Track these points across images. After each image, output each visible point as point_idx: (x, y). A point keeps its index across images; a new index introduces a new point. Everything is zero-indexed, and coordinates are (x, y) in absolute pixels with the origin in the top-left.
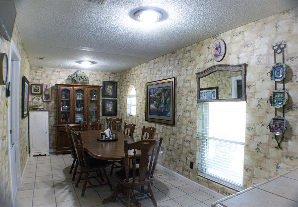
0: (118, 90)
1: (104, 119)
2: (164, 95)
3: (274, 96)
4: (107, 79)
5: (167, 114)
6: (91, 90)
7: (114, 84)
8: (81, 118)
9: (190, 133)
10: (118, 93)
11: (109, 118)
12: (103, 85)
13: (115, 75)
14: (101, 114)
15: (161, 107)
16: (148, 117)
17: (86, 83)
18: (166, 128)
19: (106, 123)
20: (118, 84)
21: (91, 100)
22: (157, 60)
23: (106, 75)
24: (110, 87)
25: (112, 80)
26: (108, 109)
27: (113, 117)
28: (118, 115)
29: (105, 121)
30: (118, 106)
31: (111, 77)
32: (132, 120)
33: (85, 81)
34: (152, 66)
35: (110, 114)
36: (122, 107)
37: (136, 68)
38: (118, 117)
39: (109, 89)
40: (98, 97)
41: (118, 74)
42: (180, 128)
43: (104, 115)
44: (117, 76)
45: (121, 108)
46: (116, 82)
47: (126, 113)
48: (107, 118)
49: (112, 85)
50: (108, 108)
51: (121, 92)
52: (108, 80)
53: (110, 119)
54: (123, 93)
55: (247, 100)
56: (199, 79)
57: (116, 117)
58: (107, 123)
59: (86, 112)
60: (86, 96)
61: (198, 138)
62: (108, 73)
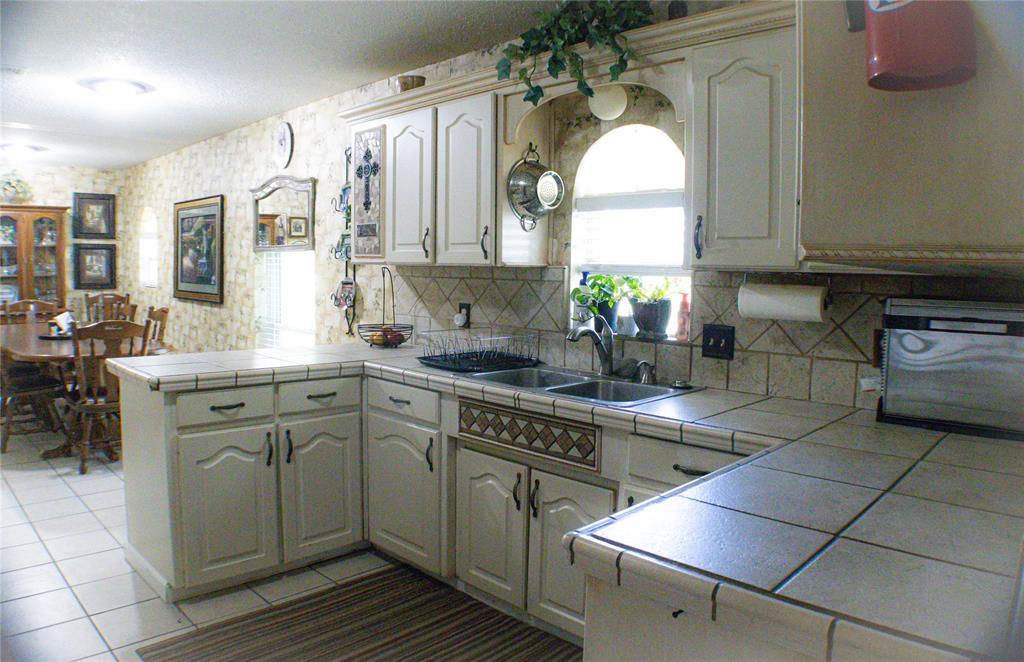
0: (120, 217)
1: (81, 299)
2: (206, 236)
3: (343, 241)
4: (87, 188)
5: (210, 280)
6: (38, 218)
7: (108, 201)
8: (12, 296)
9: (245, 319)
10: (119, 228)
11: (92, 294)
12: (75, 203)
13: (111, 177)
14: (69, 283)
15: (202, 263)
16: (180, 289)
17: (23, 200)
18: (211, 313)
19: (85, 310)
20: (119, 201)
21: (40, 245)
22: (195, 148)
23: (83, 175)
24: (97, 211)
25: (101, 189)
26: (89, 270)
27: (105, 292)
28: (120, 288)
29: (80, 304)
30: (120, 262)
31: (99, 181)
32: (151, 298)
33: (21, 195)
34: (186, 163)
35: (95, 285)
36: (128, 264)
37: (158, 162)
38: (120, 292)
39: (93, 215)
40: (60, 238)
41: (117, 173)
42: (231, 309)
43: (78, 285)
44: (115, 180)
45: (127, 268)
46: (112, 197)
47: (136, 280)
48: (87, 295)
49: (101, 204)
50: (91, 268)
51: (126, 223)
52: (89, 191)
53: (95, 299)
54: (130, 227)
55: (316, 247)
56: (257, 201)
57: (115, 292)
58: (88, 307)
59: (24, 277)
60: (23, 236)
61: (259, 328)
62: (90, 171)
